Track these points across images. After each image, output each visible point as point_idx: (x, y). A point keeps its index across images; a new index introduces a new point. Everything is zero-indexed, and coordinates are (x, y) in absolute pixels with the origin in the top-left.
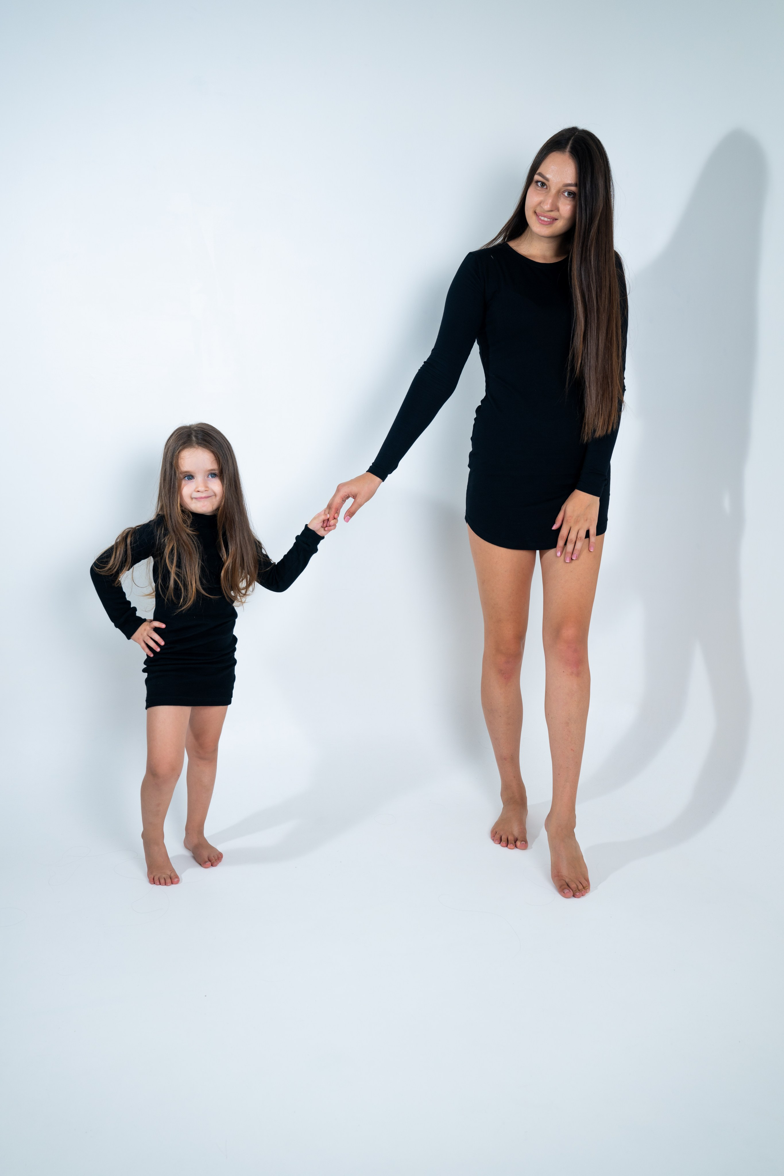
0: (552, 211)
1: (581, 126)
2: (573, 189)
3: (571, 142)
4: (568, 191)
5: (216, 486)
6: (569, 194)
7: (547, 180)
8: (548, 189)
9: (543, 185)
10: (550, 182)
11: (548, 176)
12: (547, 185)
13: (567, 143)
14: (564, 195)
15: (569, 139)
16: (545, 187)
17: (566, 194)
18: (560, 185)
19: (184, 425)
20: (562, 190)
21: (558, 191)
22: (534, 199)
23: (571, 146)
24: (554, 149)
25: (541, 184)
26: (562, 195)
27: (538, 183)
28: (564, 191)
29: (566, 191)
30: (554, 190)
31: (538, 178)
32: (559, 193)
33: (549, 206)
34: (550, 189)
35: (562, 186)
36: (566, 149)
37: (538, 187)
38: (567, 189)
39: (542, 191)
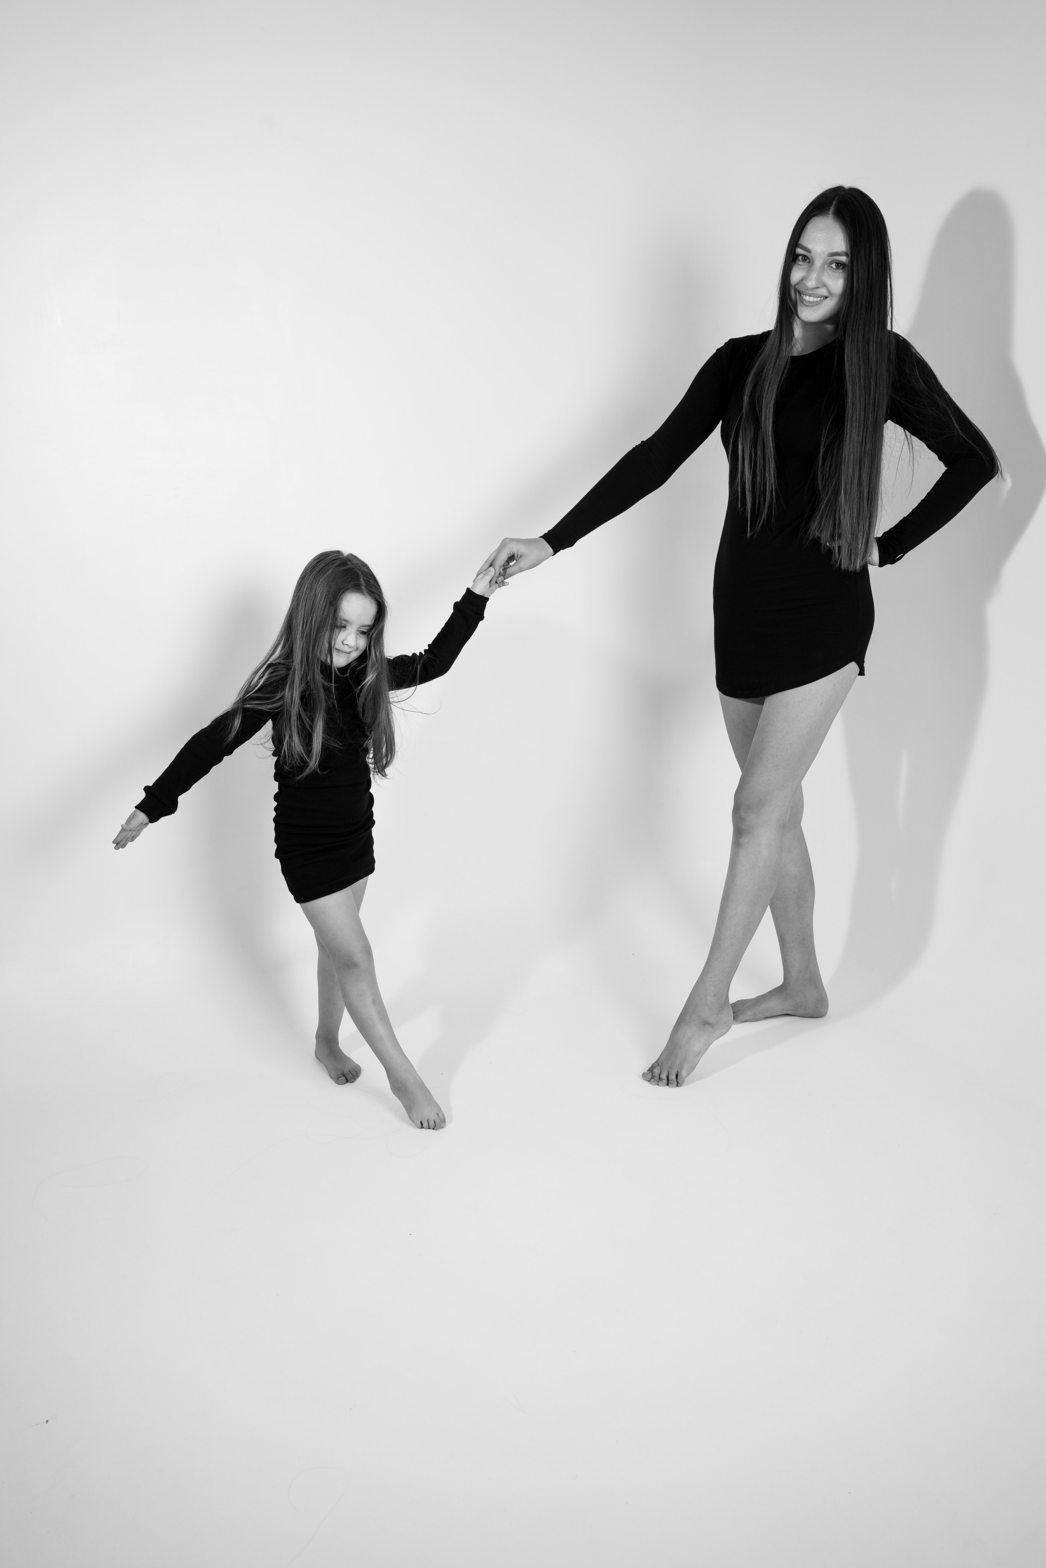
0: (818, 288)
1: (847, 184)
2: (844, 259)
3: (835, 202)
4: (837, 262)
6: (838, 265)
7: (809, 251)
8: (811, 263)
9: (805, 259)
10: (813, 253)
11: (809, 246)
12: (810, 257)
13: (831, 204)
14: (832, 267)
15: (833, 199)
16: (807, 260)
17: (834, 266)
18: (825, 256)
20: (829, 261)
21: (824, 264)
22: (797, 275)
23: (834, 207)
24: (815, 213)
25: (802, 258)
26: (829, 268)
27: (800, 257)
28: (831, 263)
29: (834, 262)
30: (818, 263)
31: (799, 251)
32: (826, 266)
33: (814, 283)
34: (813, 263)
35: (828, 256)
36: (829, 211)
37: (801, 263)
38: (835, 259)
39: (806, 266)
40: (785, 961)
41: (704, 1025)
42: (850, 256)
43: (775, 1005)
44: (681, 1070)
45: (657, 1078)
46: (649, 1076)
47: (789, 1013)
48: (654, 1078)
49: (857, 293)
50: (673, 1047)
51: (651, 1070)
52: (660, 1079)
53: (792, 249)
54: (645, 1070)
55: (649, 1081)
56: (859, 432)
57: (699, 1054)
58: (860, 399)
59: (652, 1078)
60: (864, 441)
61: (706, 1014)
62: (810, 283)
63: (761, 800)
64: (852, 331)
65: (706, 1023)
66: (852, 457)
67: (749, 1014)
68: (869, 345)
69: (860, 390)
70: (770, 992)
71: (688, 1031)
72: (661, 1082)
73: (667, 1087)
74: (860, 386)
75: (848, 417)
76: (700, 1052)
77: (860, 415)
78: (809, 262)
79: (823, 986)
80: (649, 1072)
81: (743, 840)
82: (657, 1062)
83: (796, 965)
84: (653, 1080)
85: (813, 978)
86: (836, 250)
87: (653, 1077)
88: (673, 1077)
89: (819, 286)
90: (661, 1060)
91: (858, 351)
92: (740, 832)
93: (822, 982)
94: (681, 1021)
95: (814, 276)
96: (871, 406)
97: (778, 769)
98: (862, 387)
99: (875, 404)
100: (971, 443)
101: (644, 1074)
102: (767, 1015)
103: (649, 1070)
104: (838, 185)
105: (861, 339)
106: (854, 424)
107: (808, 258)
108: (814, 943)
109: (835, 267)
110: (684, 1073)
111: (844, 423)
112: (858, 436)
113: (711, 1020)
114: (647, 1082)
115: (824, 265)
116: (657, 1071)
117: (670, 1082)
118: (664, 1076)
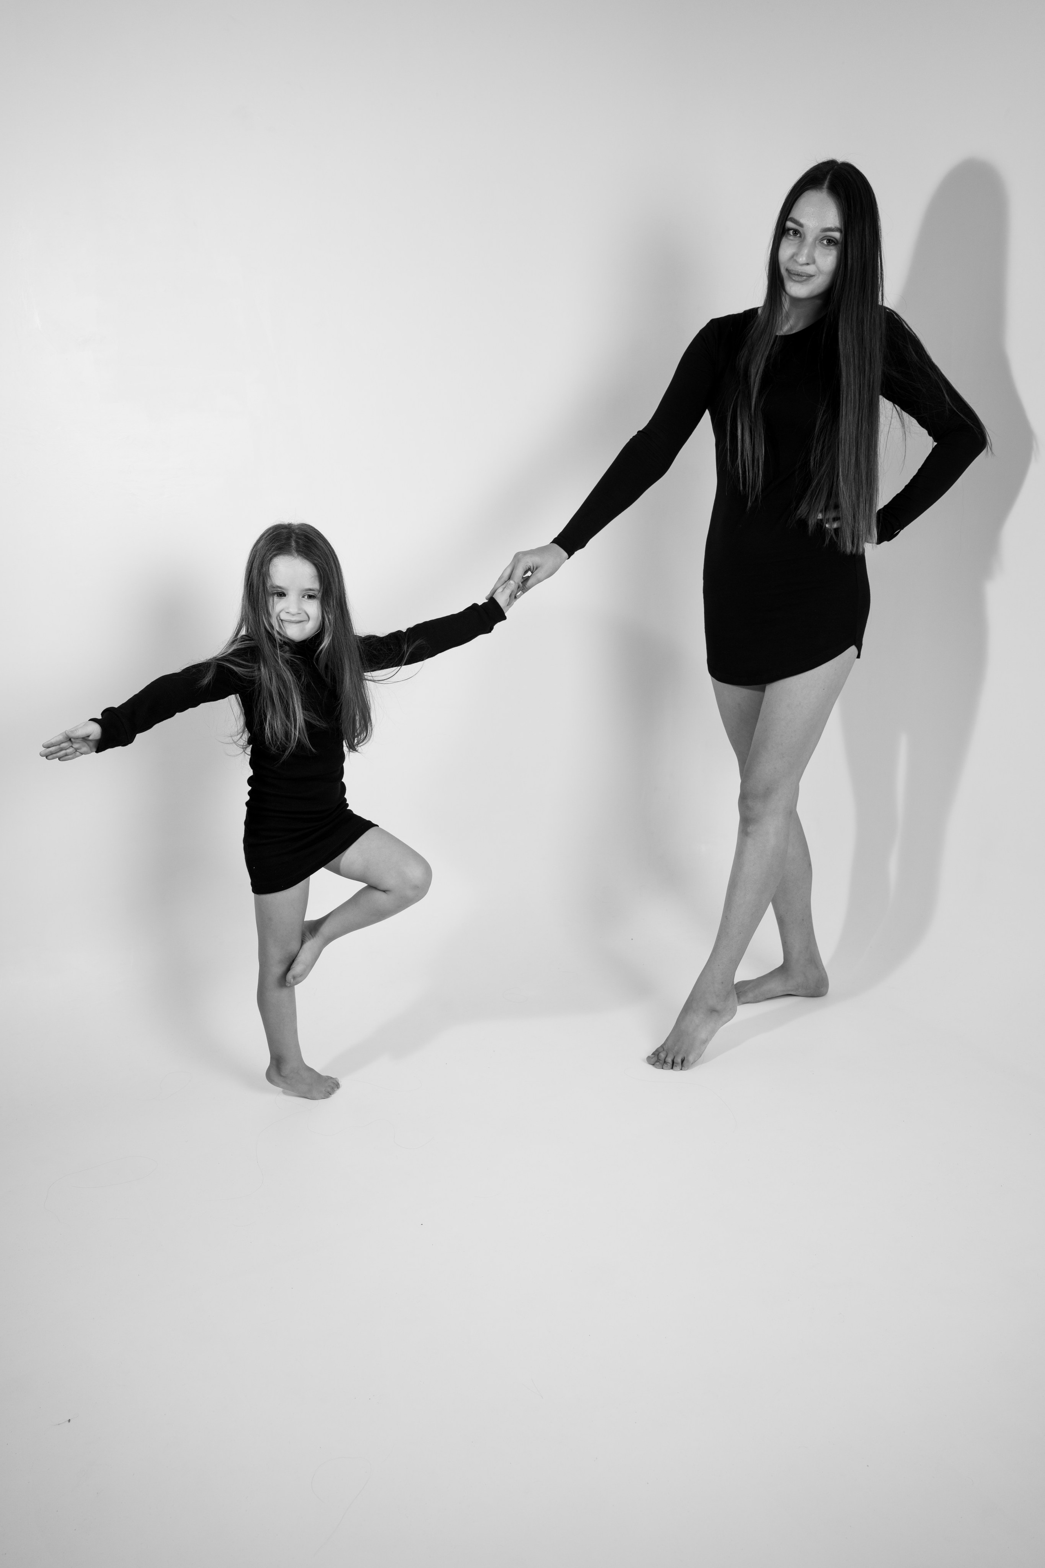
1: (840, 159)
2: (837, 235)
3: (829, 177)
4: (829, 238)
5: (313, 608)
6: (829, 242)
7: (801, 225)
8: (802, 238)
9: (796, 233)
10: (805, 228)
11: (802, 221)
12: (801, 232)
13: (825, 178)
14: (823, 243)
15: (827, 174)
16: (798, 235)
17: (825, 242)
18: (818, 231)
19: (282, 523)
20: (821, 237)
21: (815, 239)
22: (786, 251)
23: (829, 182)
24: (809, 187)
25: (793, 232)
26: (820, 244)
27: (791, 232)
28: (822, 239)
29: (825, 238)
30: (810, 238)
31: (789, 224)
32: (817, 242)
33: (804, 259)
34: (805, 238)
35: (820, 232)
36: (823, 185)
37: (791, 238)
38: (828, 235)
39: (797, 242)
40: (785, 942)
41: (711, 1012)
42: (843, 232)
43: (776, 986)
44: (688, 1056)
45: (662, 1062)
46: (655, 1059)
47: (790, 993)
48: (658, 1062)
49: (851, 270)
50: (679, 1034)
51: (656, 1053)
52: (665, 1062)
53: (782, 221)
54: (650, 1054)
55: (653, 1065)
56: (854, 413)
57: (705, 1042)
58: (854, 379)
59: (657, 1062)
60: (860, 423)
61: (712, 1002)
62: (801, 259)
63: (768, 789)
64: (846, 310)
65: (713, 1011)
66: (848, 438)
67: (750, 995)
68: (863, 323)
69: (854, 370)
70: (771, 973)
71: (695, 1019)
72: (666, 1065)
73: (671, 1070)
74: (854, 367)
75: (843, 398)
76: (707, 1039)
77: (855, 395)
78: (800, 237)
79: (823, 966)
80: (653, 1056)
81: (751, 829)
82: (662, 1046)
83: (797, 946)
84: (658, 1063)
85: (813, 959)
86: (829, 226)
87: (658, 1060)
88: (678, 1060)
89: (809, 263)
90: (666, 1045)
91: (852, 331)
92: (747, 821)
93: (822, 962)
94: (688, 1008)
95: (805, 251)
96: (866, 388)
97: (783, 757)
98: (857, 367)
99: (869, 386)
100: (962, 416)
101: (649, 1058)
102: (768, 996)
103: (653, 1054)
104: (831, 159)
105: (855, 318)
106: (849, 405)
107: (799, 232)
108: (812, 923)
109: (826, 244)
110: (691, 1058)
111: (840, 404)
112: (854, 417)
113: (718, 1008)
114: (651, 1066)
115: (816, 241)
116: (662, 1055)
117: (674, 1064)
118: (669, 1060)
